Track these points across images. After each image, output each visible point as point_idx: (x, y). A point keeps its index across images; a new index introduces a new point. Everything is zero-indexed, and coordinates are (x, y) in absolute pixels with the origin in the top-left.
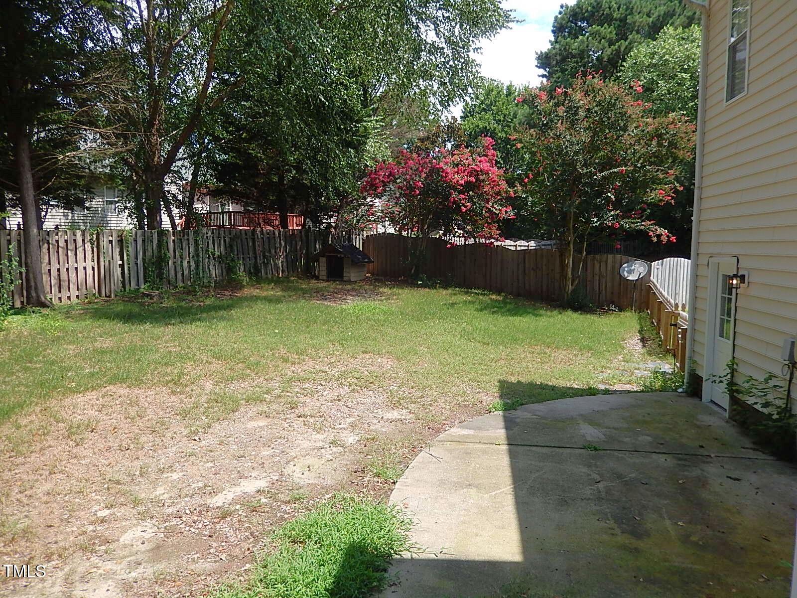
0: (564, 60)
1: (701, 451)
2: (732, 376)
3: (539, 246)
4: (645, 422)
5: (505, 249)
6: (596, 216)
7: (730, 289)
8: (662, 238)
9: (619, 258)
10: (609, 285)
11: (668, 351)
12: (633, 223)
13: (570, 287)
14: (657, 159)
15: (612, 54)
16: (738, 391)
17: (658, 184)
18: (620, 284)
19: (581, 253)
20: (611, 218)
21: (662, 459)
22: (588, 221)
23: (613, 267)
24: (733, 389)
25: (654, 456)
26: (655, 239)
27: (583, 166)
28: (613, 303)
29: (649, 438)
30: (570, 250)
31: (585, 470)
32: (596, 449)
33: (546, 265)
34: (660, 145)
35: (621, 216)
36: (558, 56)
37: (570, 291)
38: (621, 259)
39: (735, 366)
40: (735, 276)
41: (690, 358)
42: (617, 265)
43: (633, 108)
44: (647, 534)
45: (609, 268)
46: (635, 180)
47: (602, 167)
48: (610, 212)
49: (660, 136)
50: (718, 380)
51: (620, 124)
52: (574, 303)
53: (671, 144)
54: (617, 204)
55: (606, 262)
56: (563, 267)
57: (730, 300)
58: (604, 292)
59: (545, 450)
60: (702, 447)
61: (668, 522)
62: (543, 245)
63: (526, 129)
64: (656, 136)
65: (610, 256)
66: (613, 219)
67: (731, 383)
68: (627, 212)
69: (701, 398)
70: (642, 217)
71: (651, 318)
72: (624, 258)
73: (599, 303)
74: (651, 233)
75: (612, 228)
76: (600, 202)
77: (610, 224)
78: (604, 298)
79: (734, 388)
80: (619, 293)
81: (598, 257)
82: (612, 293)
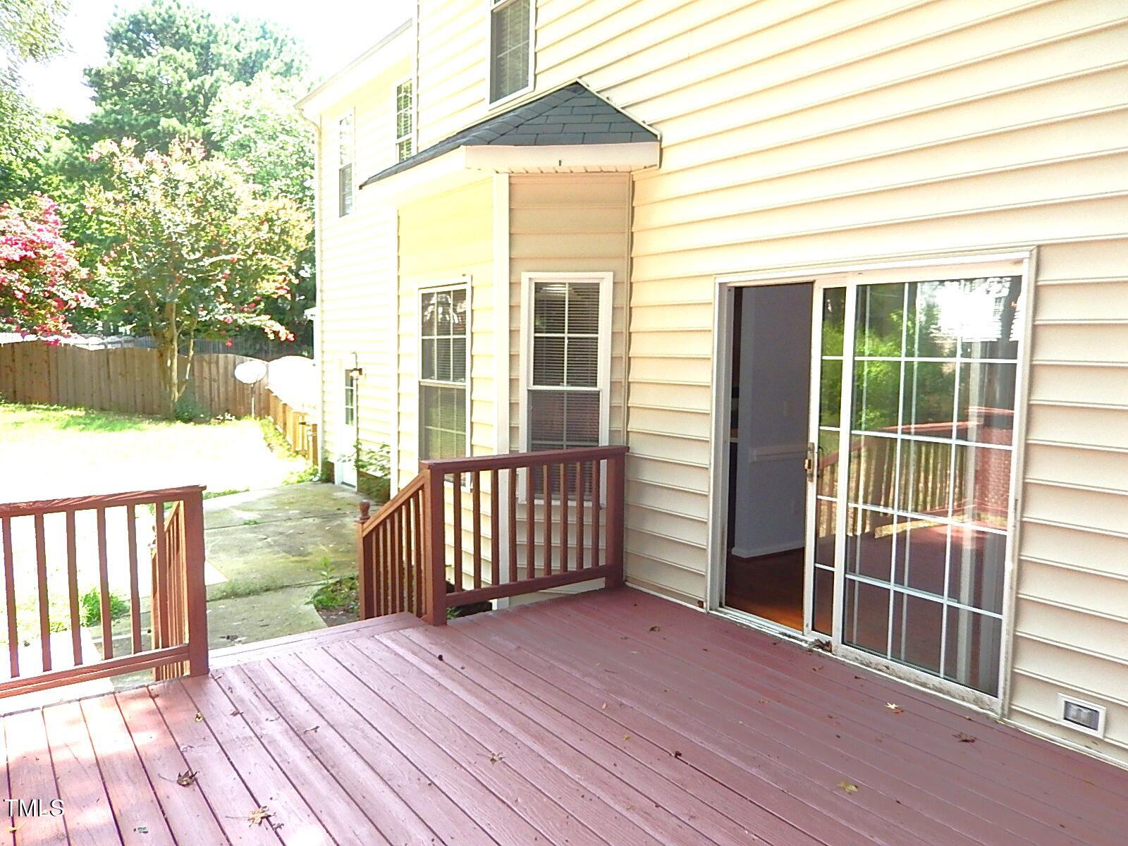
0: (124, 82)
1: (339, 512)
2: (358, 455)
3: (103, 344)
4: (291, 503)
5: (77, 350)
6: (204, 309)
7: (350, 381)
8: (280, 335)
9: (232, 359)
10: (222, 390)
11: (297, 453)
12: (248, 318)
13: (177, 394)
14: (270, 248)
15: (193, 90)
16: (363, 467)
17: (270, 274)
18: (235, 389)
19: (187, 352)
20: (222, 312)
21: (311, 520)
22: (194, 314)
23: (226, 368)
24: (359, 465)
25: (305, 520)
26: (272, 337)
27: (189, 251)
28: (228, 411)
29: (297, 511)
30: (174, 350)
31: (253, 535)
32: (256, 523)
33: (139, 369)
34: (271, 230)
35: (233, 309)
36: (115, 75)
37: (176, 400)
38: (235, 359)
39: (359, 446)
40: (355, 369)
41: (323, 448)
42: (230, 367)
43: (243, 191)
44: (310, 554)
45: (221, 371)
46: (246, 268)
47: (208, 252)
48: (220, 304)
49: (270, 220)
50: (347, 460)
51: (227, 206)
52: (183, 413)
53: (283, 231)
54: (228, 296)
55: (217, 363)
56: (165, 371)
57: (352, 391)
58: (216, 399)
59: (213, 530)
60: (339, 509)
61: (322, 547)
62: (109, 343)
63: (100, 191)
64: (265, 220)
65: (221, 356)
66: (225, 313)
67: (357, 461)
68: (240, 305)
69: (334, 483)
70: (255, 311)
71: (275, 423)
72: (239, 358)
73: (212, 413)
74: (267, 330)
75: (224, 323)
76: (209, 292)
77: (221, 318)
78: (217, 407)
79: (360, 463)
80: (235, 399)
81: (206, 357)
82: (227, 400)
